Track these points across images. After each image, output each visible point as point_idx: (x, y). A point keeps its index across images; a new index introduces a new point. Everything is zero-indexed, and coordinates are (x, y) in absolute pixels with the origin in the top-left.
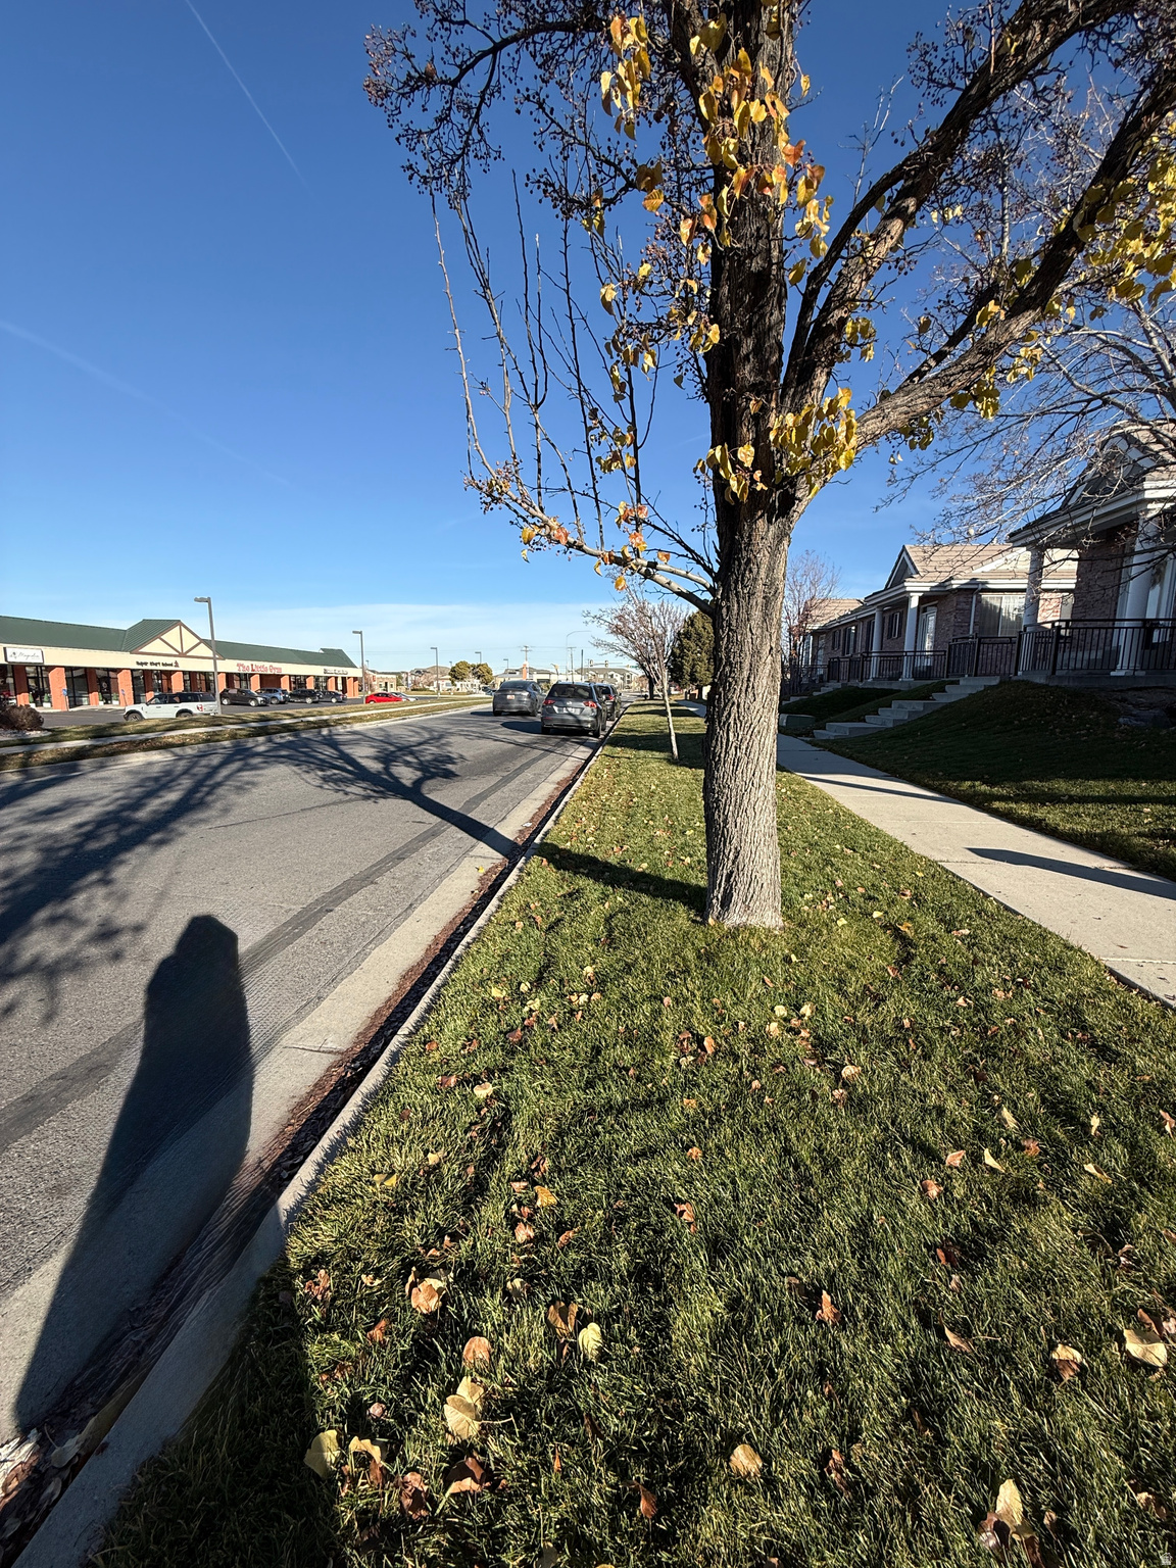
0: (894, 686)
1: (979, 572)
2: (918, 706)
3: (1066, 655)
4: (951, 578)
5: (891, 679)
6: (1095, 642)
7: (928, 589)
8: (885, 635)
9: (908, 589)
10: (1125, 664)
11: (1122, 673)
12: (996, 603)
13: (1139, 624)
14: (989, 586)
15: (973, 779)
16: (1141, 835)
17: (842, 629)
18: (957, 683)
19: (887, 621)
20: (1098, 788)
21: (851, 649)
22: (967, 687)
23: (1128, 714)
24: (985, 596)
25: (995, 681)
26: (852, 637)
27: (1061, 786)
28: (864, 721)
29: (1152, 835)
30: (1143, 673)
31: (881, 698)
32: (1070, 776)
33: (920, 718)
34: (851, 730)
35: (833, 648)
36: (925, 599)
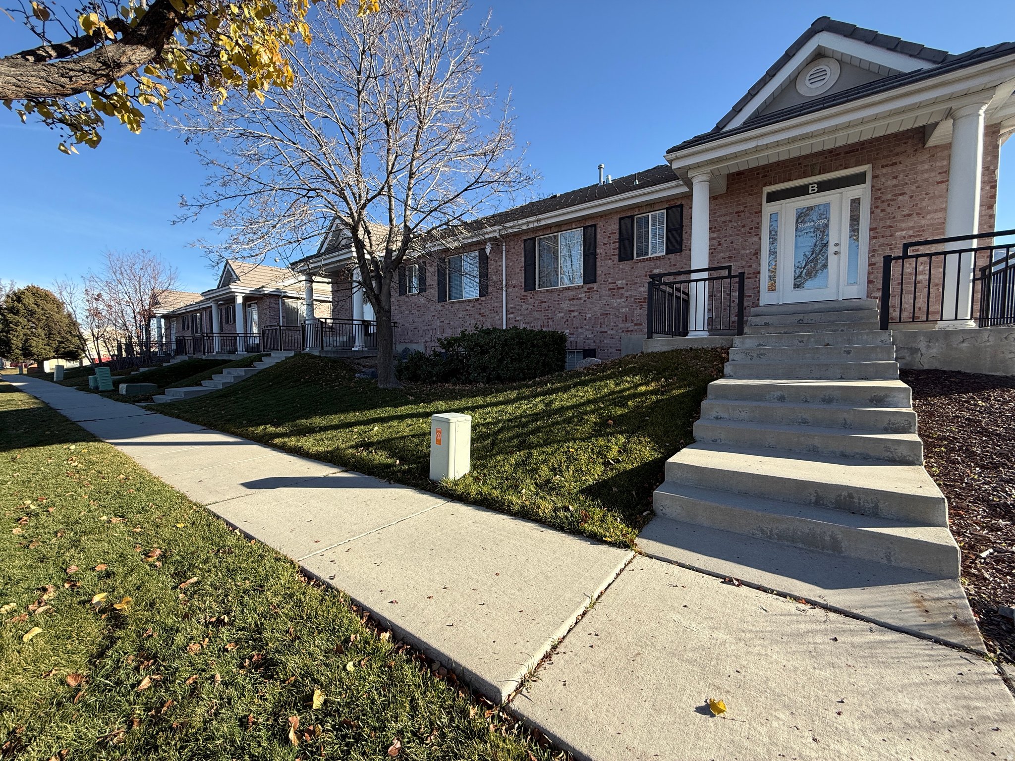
0: (232, 357)
1: (280, 285)
2: (241, 372)
3: (328, 338)
4: (263, 287)
5: (229, 352)
6: (344, 332)
7: (248, 292)
8: (224, 321)
9: (233, 290)
10: (357, 344)
11: (357, 349)
12: (294, 305)
13: (361, 323)
14: (288, 295)
15: (266, 424)
16: (352, 447)
17: (190, 315)
18: (270, 355)
19: (224, 311)
20: (335, 419)
21: (199, 329)
22: (276, 357)
23: (360, 372)
24: (286, 300)
25: (292, 354)
26: (198, 321)
27: (318, 421)
28: (201, 385)
29: (356, 446)
30: (366, 349)
31: (216, 366)
32: (324, 413)
33: (243, 381)
34: (186, 393)
35: (184, 329)
36: (247, 299)
